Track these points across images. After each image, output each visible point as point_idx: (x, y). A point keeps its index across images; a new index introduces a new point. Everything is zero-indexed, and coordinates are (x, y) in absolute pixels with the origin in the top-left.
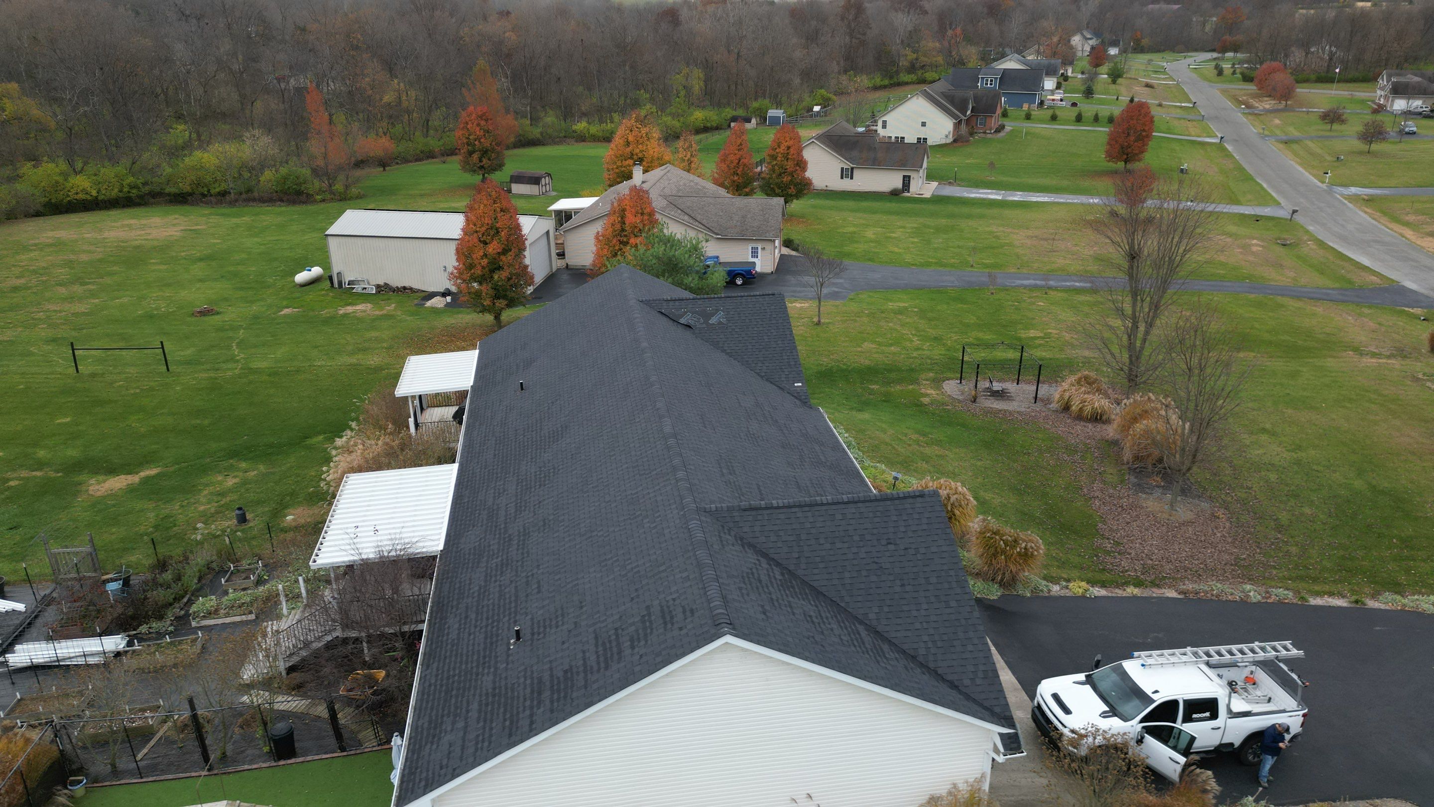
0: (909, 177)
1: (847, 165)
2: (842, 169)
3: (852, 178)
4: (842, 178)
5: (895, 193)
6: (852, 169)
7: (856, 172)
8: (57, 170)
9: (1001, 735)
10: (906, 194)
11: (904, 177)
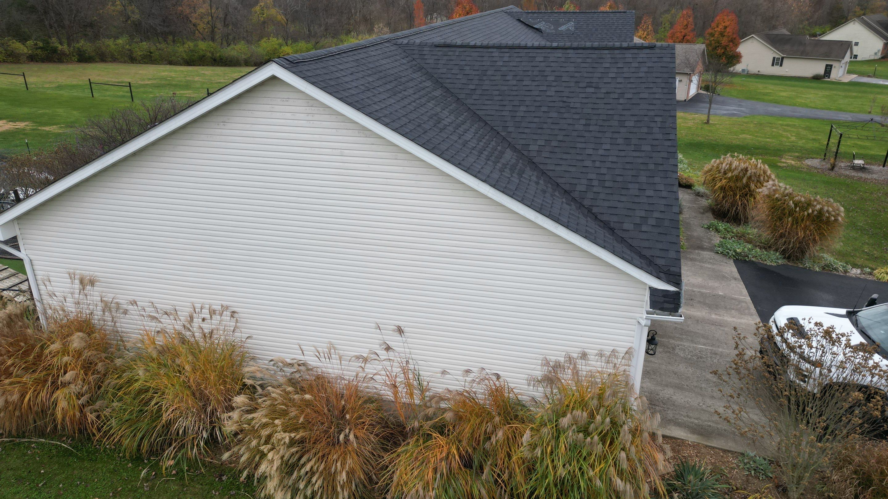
0: (831, 66)
1: (778, 55)
2: (774, 58)
3: (781, 65)
4: (773, 65)
5: (816, 78)
6: (783, 58)
7: (785, 62)
8: (277, 42)
9: (654, 292)
10: (827, 79)
11: (827, 65)
